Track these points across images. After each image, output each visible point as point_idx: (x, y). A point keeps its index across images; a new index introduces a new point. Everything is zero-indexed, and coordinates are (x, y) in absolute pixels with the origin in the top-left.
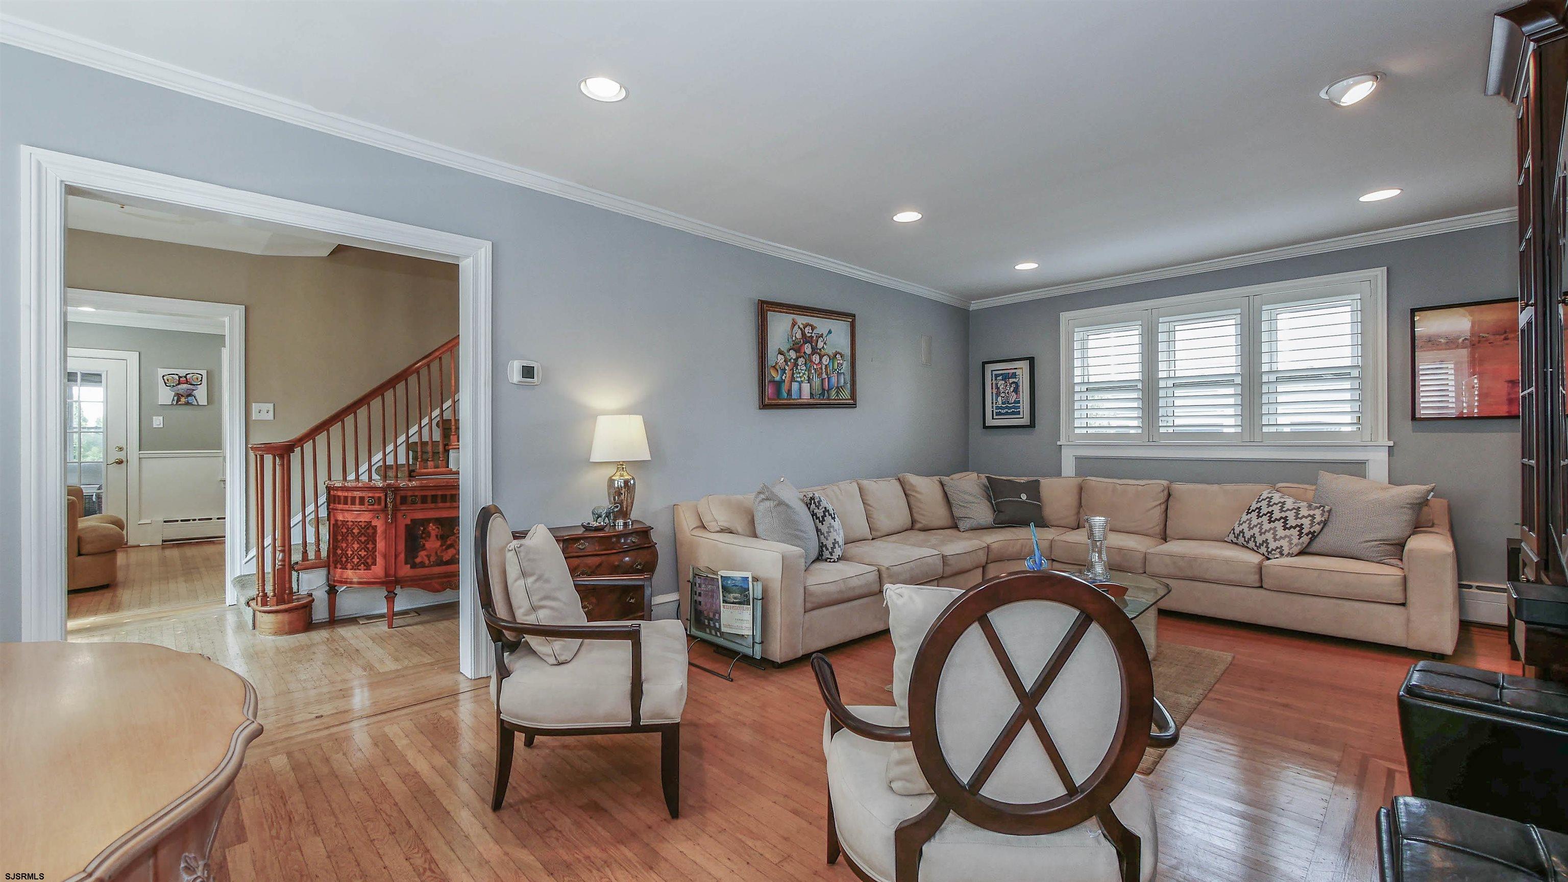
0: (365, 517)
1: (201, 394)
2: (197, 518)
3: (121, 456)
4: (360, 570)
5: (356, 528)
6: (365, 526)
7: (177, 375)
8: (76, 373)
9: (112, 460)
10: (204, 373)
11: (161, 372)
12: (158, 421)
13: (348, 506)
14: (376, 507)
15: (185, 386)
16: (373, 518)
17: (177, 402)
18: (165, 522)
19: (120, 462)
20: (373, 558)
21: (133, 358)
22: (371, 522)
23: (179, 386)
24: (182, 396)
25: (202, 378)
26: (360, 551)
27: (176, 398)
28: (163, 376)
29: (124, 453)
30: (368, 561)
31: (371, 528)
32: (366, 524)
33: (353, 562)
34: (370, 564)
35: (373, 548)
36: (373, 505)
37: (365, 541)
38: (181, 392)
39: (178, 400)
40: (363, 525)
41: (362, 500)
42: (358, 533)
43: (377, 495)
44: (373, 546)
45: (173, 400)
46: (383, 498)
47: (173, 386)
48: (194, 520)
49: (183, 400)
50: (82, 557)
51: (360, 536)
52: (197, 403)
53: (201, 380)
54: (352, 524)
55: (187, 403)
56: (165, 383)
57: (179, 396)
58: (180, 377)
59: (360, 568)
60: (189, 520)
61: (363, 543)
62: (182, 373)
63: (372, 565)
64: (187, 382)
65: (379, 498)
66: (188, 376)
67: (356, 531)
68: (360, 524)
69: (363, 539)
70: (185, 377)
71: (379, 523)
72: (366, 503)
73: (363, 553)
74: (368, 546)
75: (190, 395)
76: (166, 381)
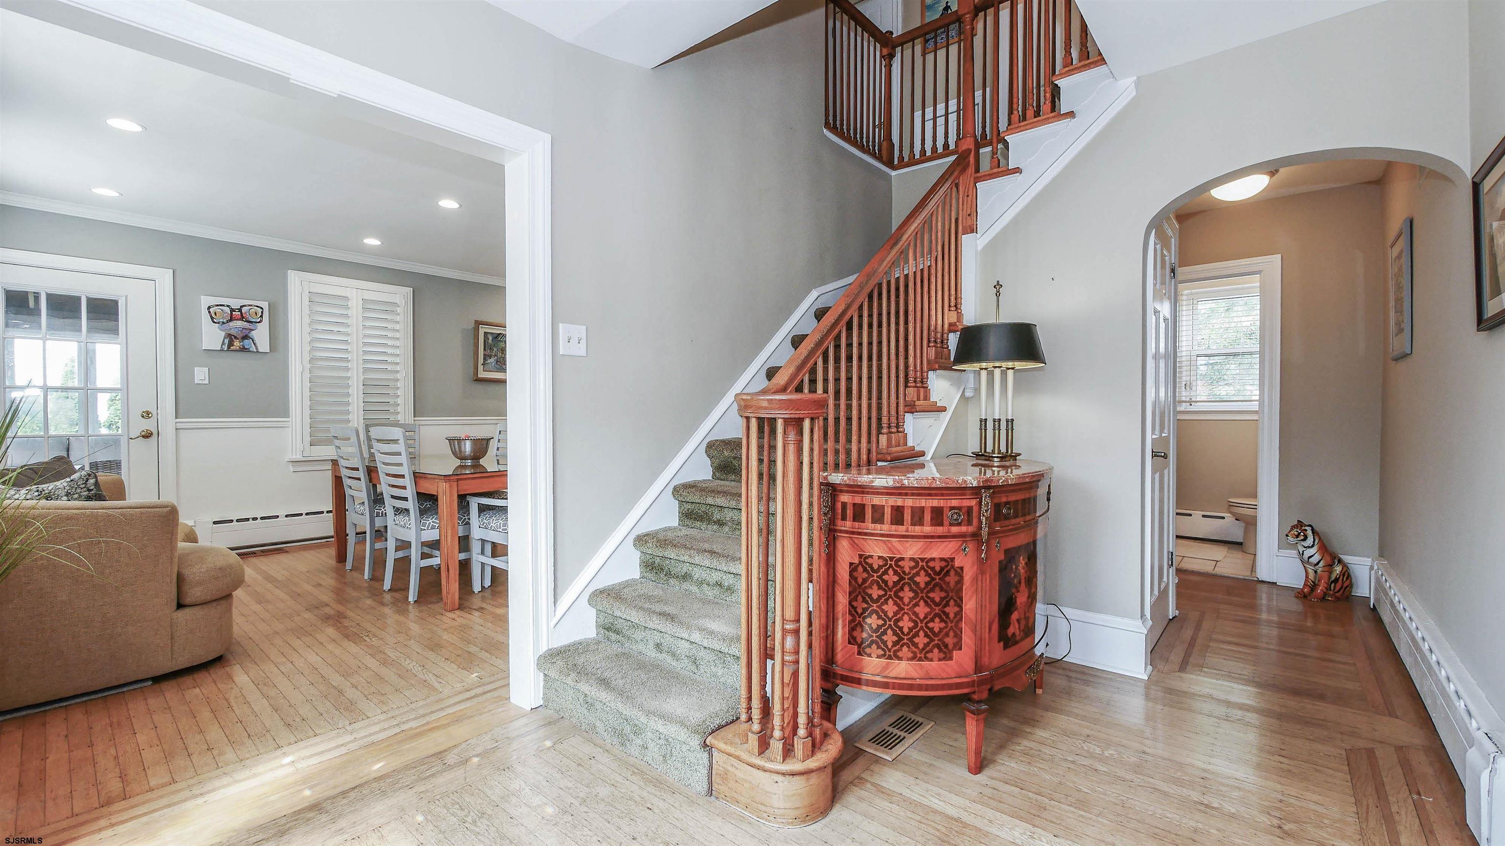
0: (939, 551)
1: (261, 335)
2: (259, 516)
3: (148, 425)
4: (931, 660)
5: (922, 573)
6: (942, 569)
7: (228, 306)
8: (79, 299)
9: (135, 433)
10: (265, 305)
11: (206, 301)
12: (201, 375)
13: (904, 528)
14: (963, 529)
15: (239, 324)
16: (957, 551)
17: (229, 347)
18: (215, 523)
19: (147, 435)
20: (956, 635)
21: (165, 277)
22: (953, 559)
23: (232, 324)
24: (236, 337)
25: (262, 312)
26: (932, 620)
27: (227, 341)
28: (209, 308)
29: (153, 420)
30: (947, 640)
31: (952, 573)
32: (943, 564)
33: (916, 645)
34: (950, 647)
35: (956, 614)
36: (959, 524)
37: (942, 599)
38: (233, 332)
39: (231, 344)
40: (937, 566)
41: (938, 515)
42: (927, 584)
43: (966, 503)
44: (956, 609)
45: (223, 343)
46: (975, 509)
47: (223, 323)
48: (255, 519)
49: (237, 344)
50: (187, 611)
51: (932, 590)
52: (257, 349)
53: (261, 316)
54: (912, 564)
55: (244, 349)
56: (212, 318)
57: (231, 338)
58: (232, 310)
59: (929, 655)
60: (248, 520)
61: (937, 605)
62: (235, 303)
63: (954, 648)
64: (242, 318)
65: (969, 510)
66: (244, 310)
67: (922, 579)
68: (931, 564)
69: (937, 596)
70: (240, 310)
71: (966, 562)
72: (946, 522)
73: (936, 625)
74: (947, 610)
75: (246, 337)
76: (213, 316)
